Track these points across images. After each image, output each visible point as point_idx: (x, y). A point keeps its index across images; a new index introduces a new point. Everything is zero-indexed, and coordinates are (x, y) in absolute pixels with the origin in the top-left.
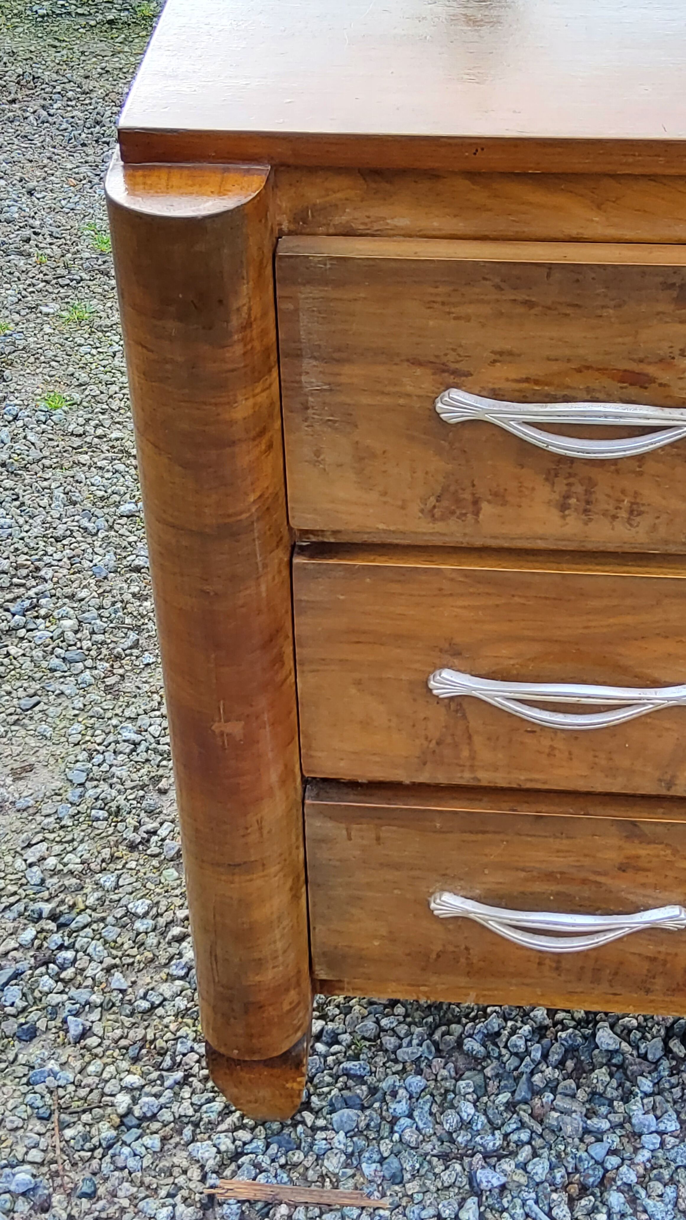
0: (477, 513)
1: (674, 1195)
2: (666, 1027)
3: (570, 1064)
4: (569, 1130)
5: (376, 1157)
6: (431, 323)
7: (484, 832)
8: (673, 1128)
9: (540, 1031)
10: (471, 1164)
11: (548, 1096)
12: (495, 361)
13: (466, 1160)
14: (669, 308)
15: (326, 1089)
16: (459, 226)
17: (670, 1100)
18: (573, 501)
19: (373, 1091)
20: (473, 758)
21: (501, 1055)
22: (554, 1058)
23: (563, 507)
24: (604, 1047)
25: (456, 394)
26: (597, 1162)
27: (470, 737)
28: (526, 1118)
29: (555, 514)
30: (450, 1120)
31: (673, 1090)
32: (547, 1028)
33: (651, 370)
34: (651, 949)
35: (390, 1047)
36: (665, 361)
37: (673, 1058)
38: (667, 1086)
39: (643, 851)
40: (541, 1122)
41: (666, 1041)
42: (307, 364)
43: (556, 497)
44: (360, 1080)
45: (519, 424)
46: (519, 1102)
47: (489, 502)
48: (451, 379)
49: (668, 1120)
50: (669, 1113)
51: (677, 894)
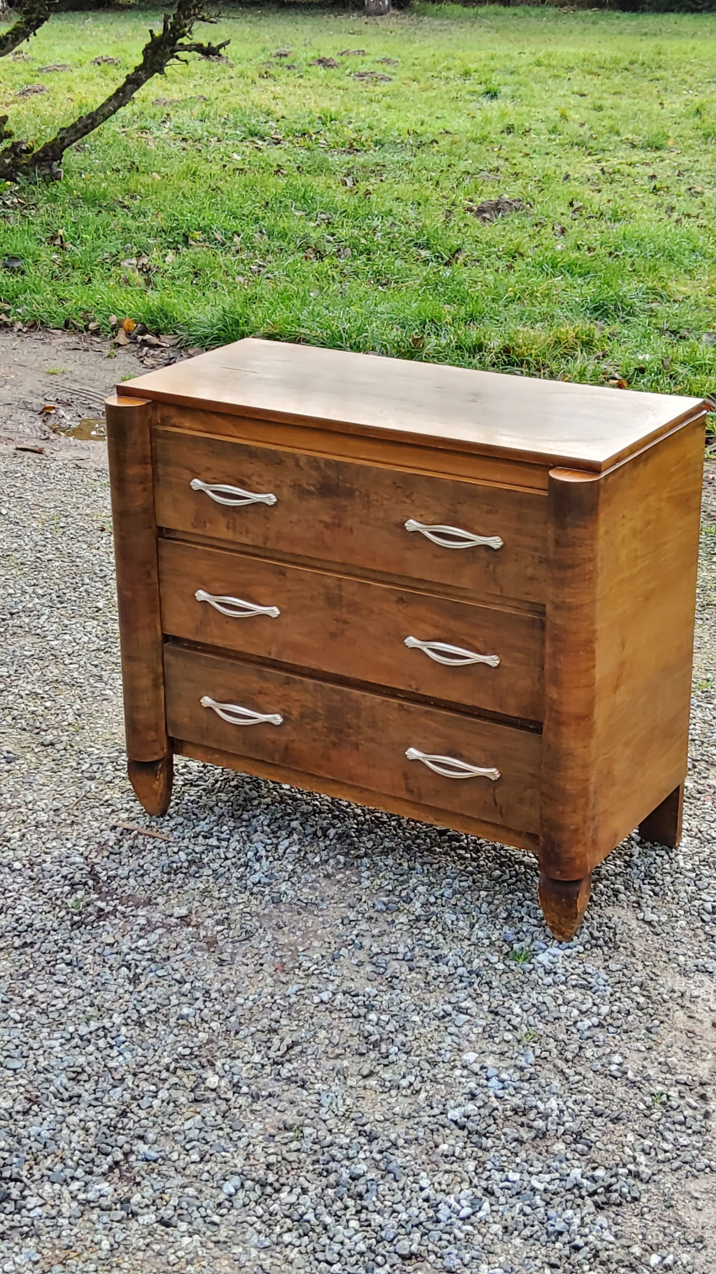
6: (190, 455)
7: (216, 669)
12: (205, 470)
14: (247, 459)
18: (230, 526)
20: (211, 632)
23: (228, 528)
25: (196, 480)
27: (209, 620)
29: (225, 530)
33: (246, 479)
39: (266, 686)
42: (159, 465)
43: (224, 520)
45: (209, 491)
48: (194, 475)
51: (277, 709)
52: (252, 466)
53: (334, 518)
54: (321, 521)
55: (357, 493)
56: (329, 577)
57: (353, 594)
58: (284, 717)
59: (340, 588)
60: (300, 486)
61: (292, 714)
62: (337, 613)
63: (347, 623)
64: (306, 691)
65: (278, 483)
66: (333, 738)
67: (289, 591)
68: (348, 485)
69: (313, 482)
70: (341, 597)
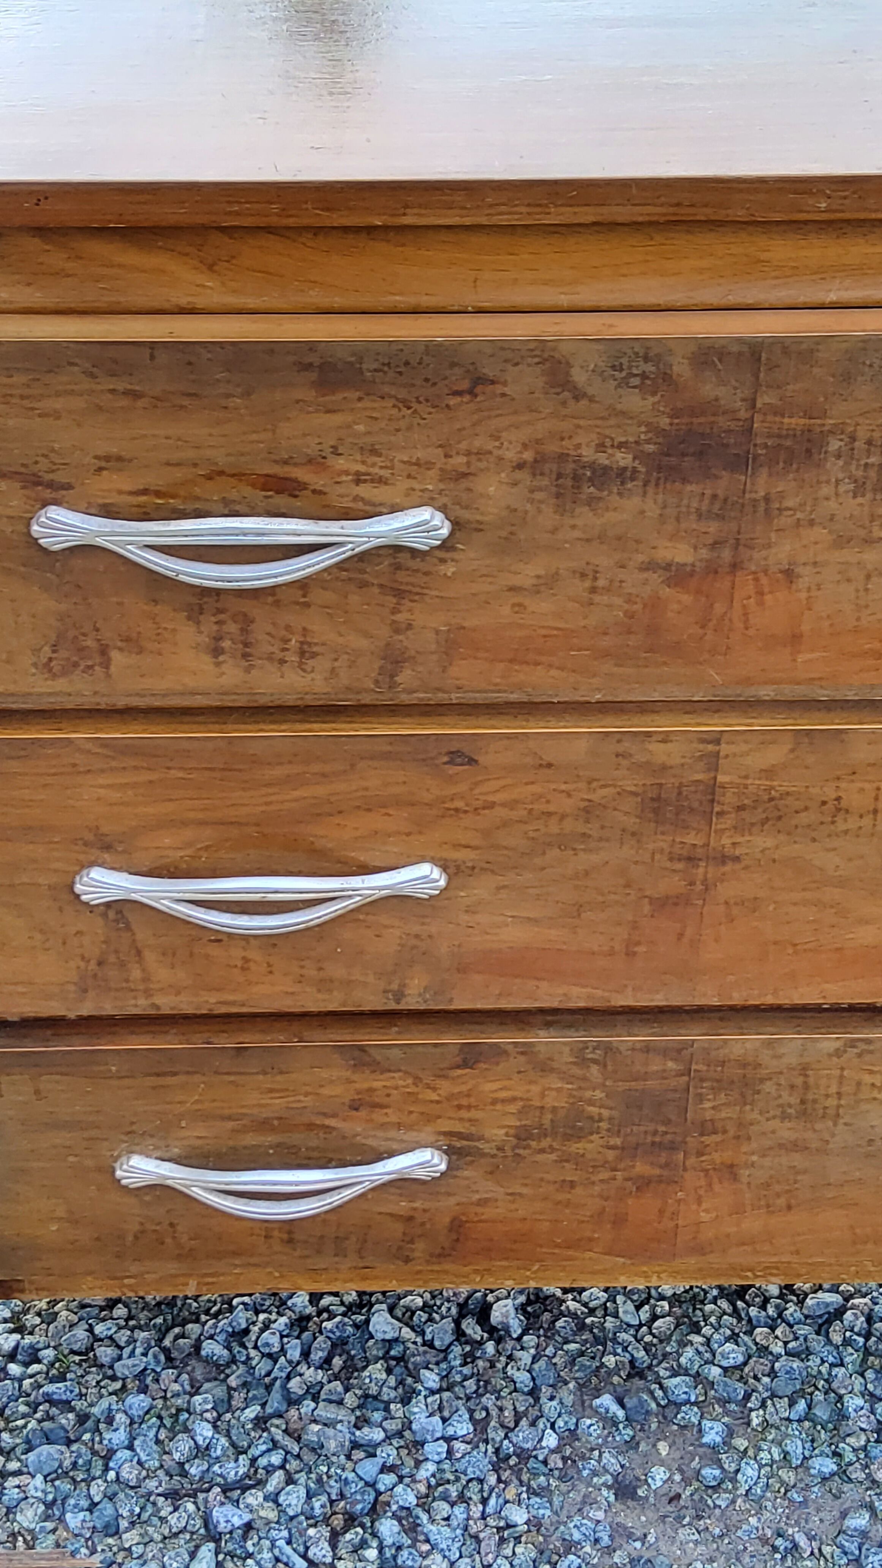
0: (106, 664)
1: (465, 1516)
2: (458, 1304)
3: (337, 1362)
4: (332, 1446)
5: (84, 1503)
6: (11, 423)
7: (175, 1074)
8: (465, 1432)
9: (301, 1323)
10: (206, 1501)
11: (308, 1405)
12: (101, 469)
13: (201, 1496)
14: (310, 394)
15: (20, 1423)
16: (35, 297)
17: (462, 1396)
18: (226, 644)
19: (83, 1418)
20: (146, 980)
21: (249, 1358)
22: (317, 1356)
23: (217, 652)
24: (379, 1336)
25: (55, 513)
26: (367, 1484)
27: (139, 953)
28: (278, 1435)
29: (206, 662)
30: (182, 1447)
31: (465, 1383)
32: (309, 1318)
33: (301, 474)
34: (403, 1206)
35: (105, 1360)
36: (317, 462)
37: (466, 1343)
38: (458, 1378)
39: (378, 1082)
40: (298, 1440)
41: (457, 1322)
43: (204, 639)
44: (66, 1406)
45: (139, 548)
46: (271, 1416)
47: (121, 649)
48: (48, 494)
49: (458, 1421)
50: (460, 1413)
51: (427, 1133)
52: (337, 419)
53: (715, 545)
54: (649, 566)
55: (834, 445)
56: (666, 738)
57: (769, 772)
58: (449, 1152)
59: (713, 762)
60: (562, 457)
61: (480, 1138)
62: (691, 839)
63: (723, 859)
64: (545, 1067)
65: (459, 461)
66: (641, 1168)
67: (491, 805)
68: (796, 422)
69: (633, 432)
70: (712, 790)
